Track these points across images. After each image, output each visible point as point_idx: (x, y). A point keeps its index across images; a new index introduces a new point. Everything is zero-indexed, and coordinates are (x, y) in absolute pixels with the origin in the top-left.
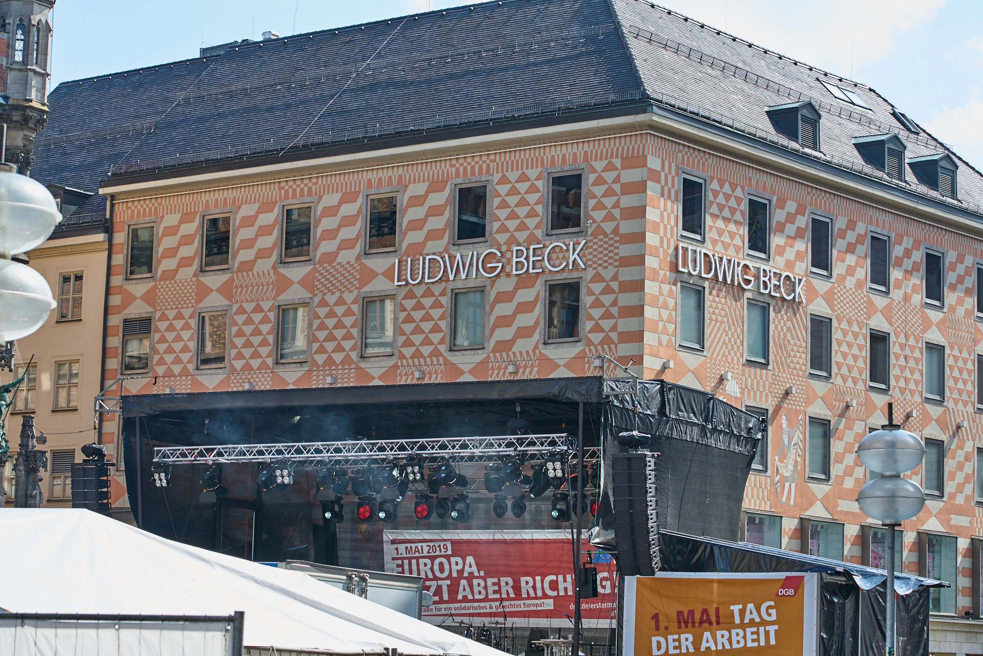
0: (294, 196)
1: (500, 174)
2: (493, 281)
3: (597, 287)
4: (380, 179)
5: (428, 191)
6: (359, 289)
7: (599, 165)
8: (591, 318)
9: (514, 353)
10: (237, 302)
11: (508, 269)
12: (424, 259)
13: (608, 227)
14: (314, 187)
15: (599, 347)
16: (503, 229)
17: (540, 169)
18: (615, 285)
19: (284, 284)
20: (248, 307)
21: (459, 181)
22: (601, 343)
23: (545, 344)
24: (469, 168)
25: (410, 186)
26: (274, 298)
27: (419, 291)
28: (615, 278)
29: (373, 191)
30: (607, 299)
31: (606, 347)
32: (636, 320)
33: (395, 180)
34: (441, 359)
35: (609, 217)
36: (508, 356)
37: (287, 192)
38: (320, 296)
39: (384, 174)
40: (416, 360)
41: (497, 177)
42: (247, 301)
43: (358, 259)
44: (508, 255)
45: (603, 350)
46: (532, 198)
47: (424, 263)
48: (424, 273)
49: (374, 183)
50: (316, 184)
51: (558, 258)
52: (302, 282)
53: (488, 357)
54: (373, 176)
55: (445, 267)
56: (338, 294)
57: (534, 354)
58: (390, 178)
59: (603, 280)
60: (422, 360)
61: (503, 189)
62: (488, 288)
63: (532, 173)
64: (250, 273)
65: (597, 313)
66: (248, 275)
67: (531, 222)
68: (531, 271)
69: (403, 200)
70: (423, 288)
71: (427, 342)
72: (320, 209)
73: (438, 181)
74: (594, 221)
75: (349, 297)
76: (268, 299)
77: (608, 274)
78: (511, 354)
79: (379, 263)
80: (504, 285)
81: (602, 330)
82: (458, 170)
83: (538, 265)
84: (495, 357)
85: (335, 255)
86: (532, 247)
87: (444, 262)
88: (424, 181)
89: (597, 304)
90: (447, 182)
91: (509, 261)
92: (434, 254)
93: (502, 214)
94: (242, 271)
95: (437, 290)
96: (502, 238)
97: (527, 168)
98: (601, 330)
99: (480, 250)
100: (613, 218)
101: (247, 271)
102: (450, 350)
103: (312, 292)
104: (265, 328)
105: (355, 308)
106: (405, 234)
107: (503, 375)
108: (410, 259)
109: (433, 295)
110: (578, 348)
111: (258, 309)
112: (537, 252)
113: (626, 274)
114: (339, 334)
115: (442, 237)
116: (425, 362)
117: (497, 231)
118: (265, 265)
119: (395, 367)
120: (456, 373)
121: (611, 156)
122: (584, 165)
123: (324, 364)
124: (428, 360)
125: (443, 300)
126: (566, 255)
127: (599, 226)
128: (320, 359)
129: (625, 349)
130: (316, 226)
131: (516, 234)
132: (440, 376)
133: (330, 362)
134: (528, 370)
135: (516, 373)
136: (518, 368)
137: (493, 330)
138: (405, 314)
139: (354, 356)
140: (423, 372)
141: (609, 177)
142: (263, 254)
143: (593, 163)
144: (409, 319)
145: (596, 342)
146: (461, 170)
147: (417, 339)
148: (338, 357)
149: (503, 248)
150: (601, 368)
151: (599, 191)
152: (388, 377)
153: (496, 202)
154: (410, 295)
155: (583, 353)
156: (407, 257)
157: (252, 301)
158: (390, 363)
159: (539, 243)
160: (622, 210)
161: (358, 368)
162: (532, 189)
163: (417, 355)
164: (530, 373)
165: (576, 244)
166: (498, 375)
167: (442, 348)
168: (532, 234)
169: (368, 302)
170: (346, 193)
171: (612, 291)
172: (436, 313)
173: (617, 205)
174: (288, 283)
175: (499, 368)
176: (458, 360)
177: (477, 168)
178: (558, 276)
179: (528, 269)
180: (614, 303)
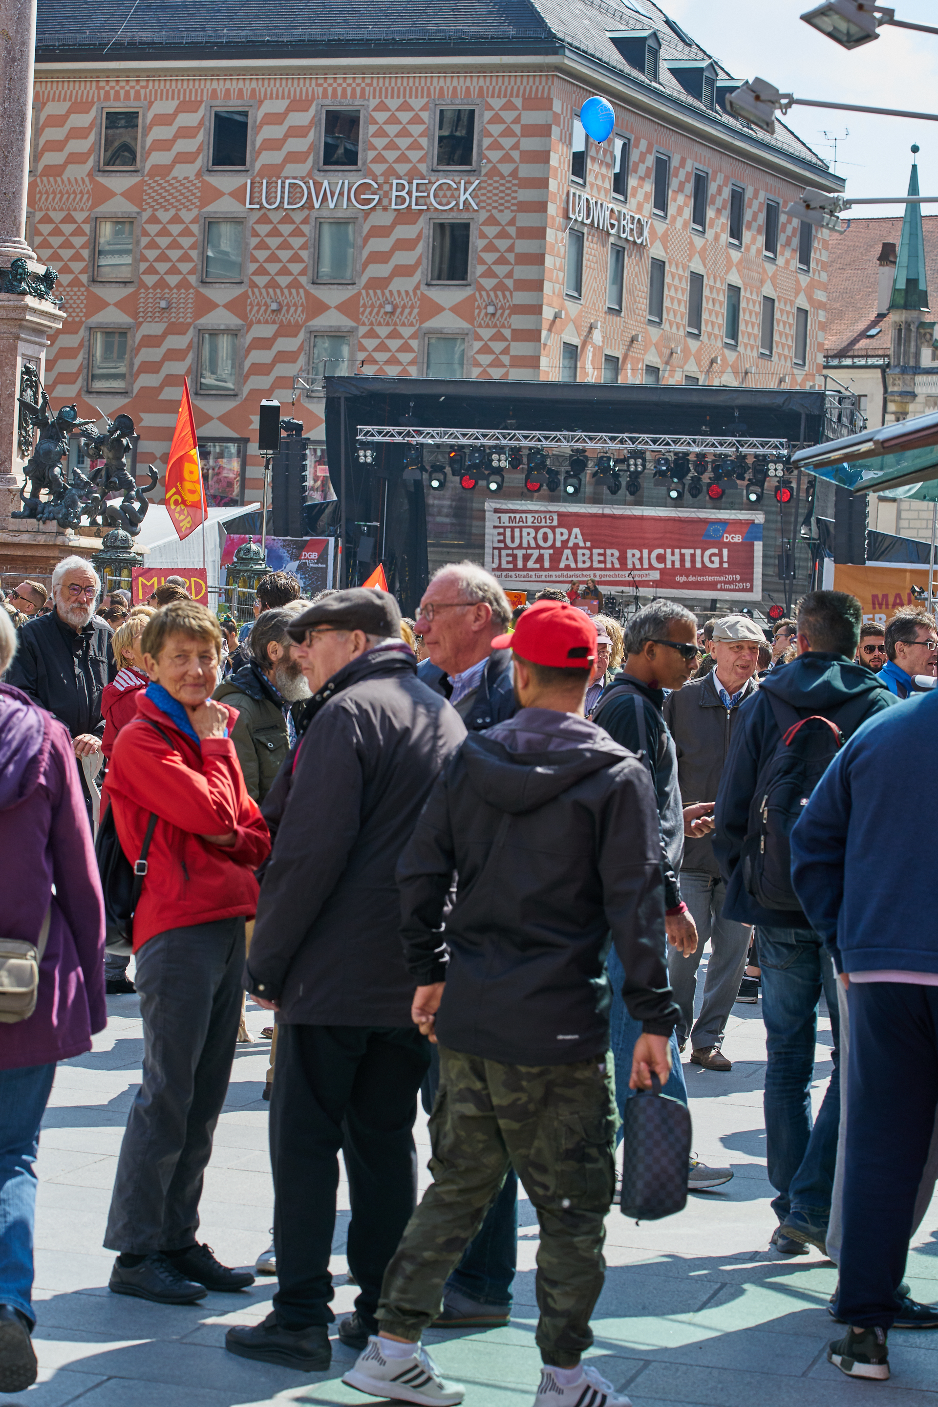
0: (117, 97)
1: (377, 101)
2: (367, 214)
3: (491, 231)
4: (228, 90)
5: (288, 110)
6: (201, 207)
7: (496, 103)
8: (482, 262)
9: (391, 292)
10: (41, 210)
11: (385, 202)
12: (283, 183)
13: (506, 169)
14: (142, 92)
15: (492, 294)
16: (380, 159)
17: (425, 100)
18: (512, 231)
19: (104, 195)
20: (57, 216)
21: (328, 102)
22: (495, 289)
23: (428, 285)
24: (339, 90)
25: (266, 102)
26: (90, 209)
27: (276, 217)
28: (512, 222)
29: (219, 103)
30: (502, 244)
32: (535, 268)
33: (247, 94)
34: (301, 291)
35: (507, 158)
36: (383, 294)
37: (107, 93)
38: (149, 212)
39: (233, 86)
40: (271, 291)
41: (373, 103)
42: (55, 209)
43: (199, 175)
44: (386, 187)
45: (496, 296)
46: (416, 130)
47: (283, 187)
48: (282, 198)
49: (221, 94)
50: (146, 87)
51: (445, 196)
52: (128, 195)
53: (359, 294)
54: (220, 86)
55: (309, 193)
56: (172, 212)
57: (415, 294)
58: (241, 90)
59: (498, 224)
60: (278, 291)
61: (381, 117)
62: (361, 220)
63: (417, 103)
64: (59, 179)
65: (489, 257)
66: (56, 181)
67: (415, 156)
68: (414, 207)
69: (257, 116)
70: (281, 214)
71: (284, 271)
72: (150, 116)
73: (300, 100)
74: (489, 161)
75: (187, 216)
76: (82, 210)
77: (504, 217)
78: (387, 292)
79: (226, 181)
80: (383, 219)
81: (495, 276)
82: (325, 90)
83: (421, 201)
84: (368, 294)
85: (169, 169)
86: (415, 182)
87: (309, 188)
88: (283, 98)
89: (490, 248)
90: (312, 101)
91: (387, 194)
92: (295, 178)
94: (48, 176)
95: (298, 217)
96: (379, 169)
97: (410, 97)
99: (352, 180)
100: (512, 161)
101: (55, 176)
102: (313, 283)
103: (140, 206)
104: (78, 241)
105: (195, 228)
106: (259, 153)
107: (378, 313)
108: (265, 182)
109: (293, 222)
110: (467, 292)
111: (69, 219)
112: (422, 188)
113: (526, 220)
114: (174, 254)
115: (304, 161)
116: (282, 293)
117: (372, 161)
118: (78, 172)
119: (245, 295)
120: (320, 307)
121: (511, 95)
122: (478, 101)
123: (155, 287)
124: (286, 291)
125: (306, 229)
126: (456, 193)
127: (494, 167)
128: (150, 280)
129: (521, 298)
130: (145, 134)
131: (395, 166)
132: (300, 309)
133: (162, 284)
134: (407, 311)
135: (392, 313)
136: (395, 308)
137: (365, 266)
138: (258, 240)
139: (193, 279)
140: (280, 304)
141: (508, 116)
142: (76, 158)
143: (489, 100)
144: (262, 246)
145: (488, 288)
146: (330, 90)
147: (273, 268)
148: (173, 280)
149: (381, 180)
150: (493, 315)
151: (496, 129)
152: (236, 306)
153: (372, 129)
154: (264, 219)
155: (472, 298)
156: (262, 179)
157: (62, 210)
158: (237, 291)
159: (424, 179)
160: (522, 153)
161: (198, 293)
162: (416, 120)
163: (272, 284)
164: (410, 314)
165: (468, 183)
166: (370, 313)
167: (303, 280)
168: (415, 168)
169: (210, 224)
170: (184, 101)
171: (508, 236)
172: (297, 242)
173: (516, 147)
174: (107, 194)
175: (373, 306)
176: (324, 294)
177: (349, 90)
178: (445, 215)
179: (410, 206)
180: (511, 249)
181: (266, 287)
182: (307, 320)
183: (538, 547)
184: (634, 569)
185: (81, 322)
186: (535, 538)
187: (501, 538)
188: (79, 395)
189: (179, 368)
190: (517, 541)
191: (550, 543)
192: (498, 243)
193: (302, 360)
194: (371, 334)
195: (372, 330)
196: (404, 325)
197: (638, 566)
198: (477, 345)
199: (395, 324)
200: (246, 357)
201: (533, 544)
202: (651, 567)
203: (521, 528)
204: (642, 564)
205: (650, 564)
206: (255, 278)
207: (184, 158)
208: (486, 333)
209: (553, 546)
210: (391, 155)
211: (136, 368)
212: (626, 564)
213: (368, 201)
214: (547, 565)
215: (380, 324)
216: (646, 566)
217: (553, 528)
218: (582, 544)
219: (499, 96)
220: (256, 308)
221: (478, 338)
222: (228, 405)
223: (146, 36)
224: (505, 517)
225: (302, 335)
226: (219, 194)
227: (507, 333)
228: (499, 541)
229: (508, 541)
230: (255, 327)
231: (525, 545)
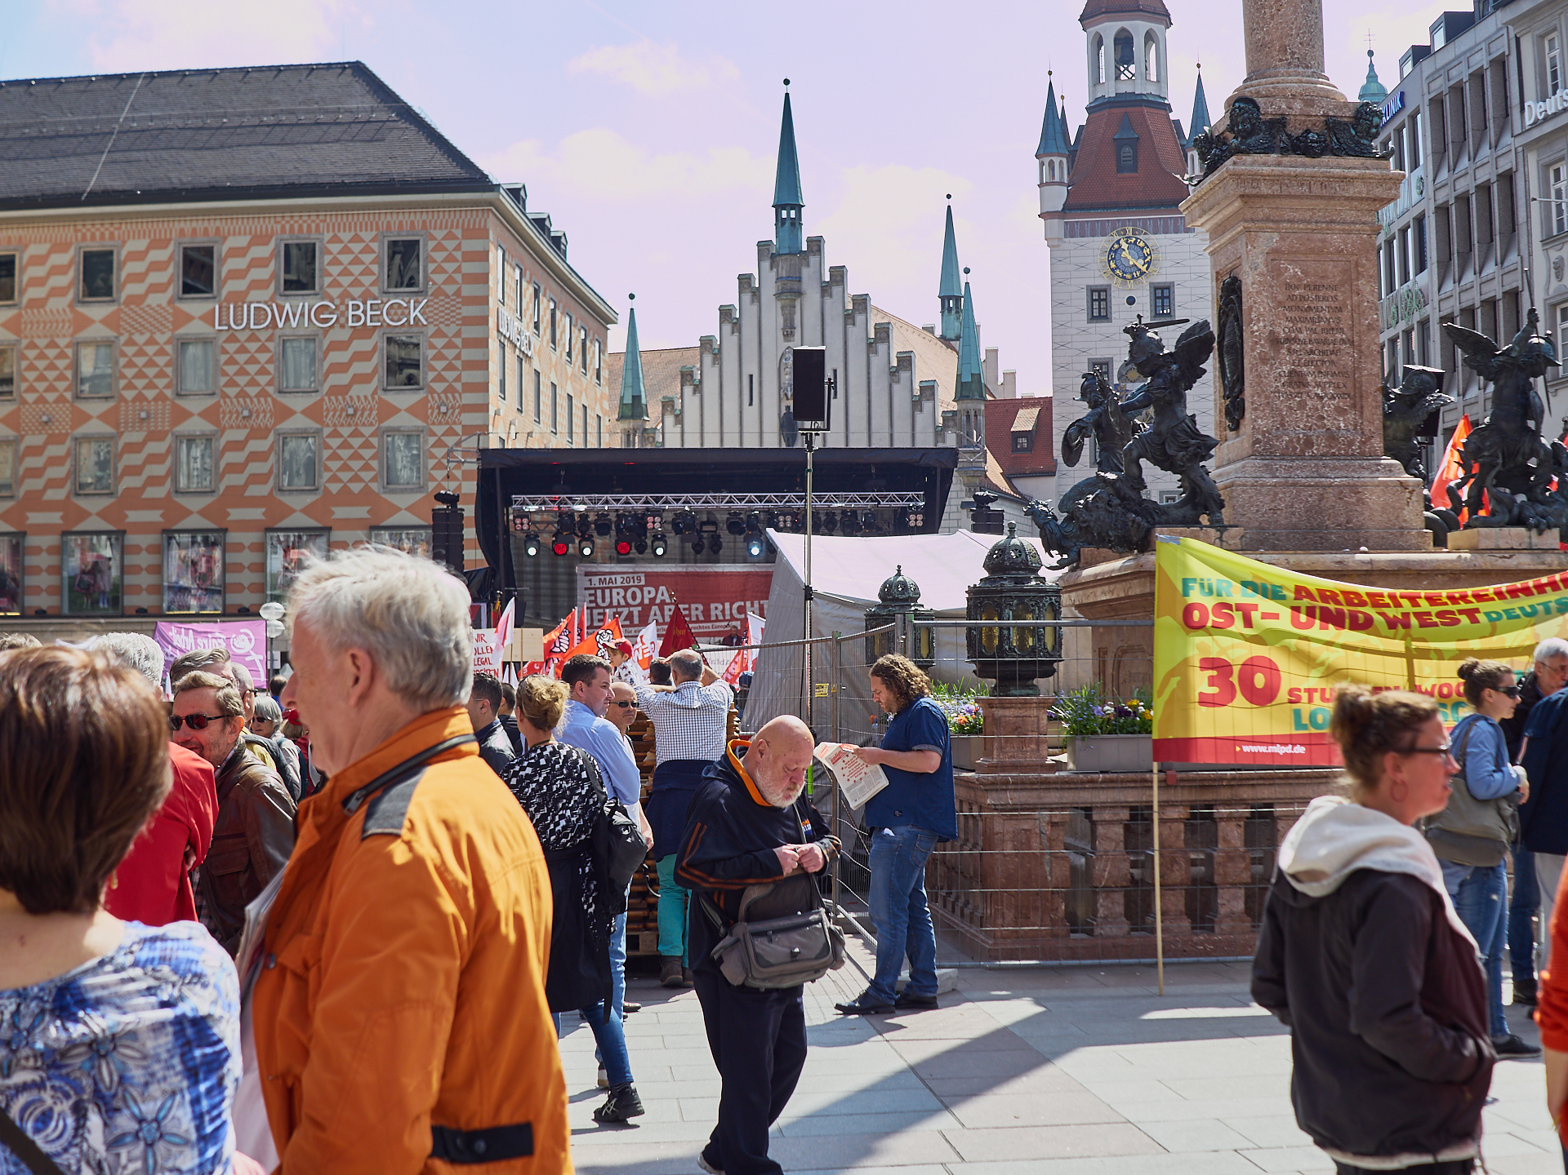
0: (93, 238)
1: (331, 234)
2: (326, 331)
3: (439, 342)
4: (194, 229)
5: (250, 244)
6: (173, 330)
7: (439, 234)
8: (432, 369)
9: (351, 397)
10: (26, 337)
11: (342, 320)
12: (249, 307)
13: (450, 289)
14: (116, 233)
15: (443, 396)
16: (335, 284)
17: (374, 233)
18: (458, 341)
19: (84, 322)
20: (41, 342)
21: (286, 236)
22: (445, 391)
23: (385, 390)
24: (296, 226)
25: (230, 238)
26: (72, 335)
27: (243, 337)
28: (458, 334)
29: (187, 239)
30: (450, 353)
31: (450, 395)
32: (480, 373)
33: (212, 232)
34: (269, 400)
35: (450, 280)
36: (344, 399)
37: (84, 236)
38: (126, 336)
39: (200, 225)
40: (241, 400)
41: (327, 236)
42: (39, 337)
43: (170, 302)
44: (342, 308)
45: (447, 398)
46: (367, 258)
47: (249, 311)
48: (249, 319)
49: (188, 232)
50: (119, 229)
51: (396, 314)
52: (105, 322)
53: (322, 400)
54: (187, 226)
55: (273, 315)
56: (147, 335)
57: (373, 399)
58: (206, 229)
59: (445, 336)
60: (248, 400)
61: (335, 248)
62: (321, 337)
63: (367, 236)
64: (42, 311)
65: (439, 365)
66: (39, 313)
67: (367, 280)
68: (369, 324)
69: (221, 250)
70: (247, 333)
71: (253, 383)
72: (124, 253)
73: (261, 236)
74: (434, 283)
75: (161, 338)
76: (64, 336)
78: (347, 397)
79: (195, 307)
80: (342, 335)
82: (283, 227)
83: (375, 318)
85: (142, 298)
86: (369, 303)
87: (272, 311)
88: (245, 234)
89: (439, 356)
90: (271, 237)
91: (343, 314)
92: (259, 302)
93: (335, 270)
94: (32, 308)
95: (263, 336)
96: (335, 292)
97: (361, 231)
98: (444, 380)
99: (312, 302)
100: (455, 282)
101: (38, 308)
102: (280, 392)
103: (117, 330)
104: (61, 364)
105: (169, 348)
106: (225, 282)
107: (340, 416)
108: (232, 306)
109: (259, 340)
110: (421, 395)
111: (52, 345)
112: (375, 307)
113: (470, 332)
114: (151, 372)
115: (267, 287)
116: (252, 402)
117: (329, 286)
118: (59, 304)
119: (218, 405)
120: (287, 413)
121: (452, 227)
122: (423, 232)
123: (134, 400)
124: (255, 400)
125: (270, 345)
126: (406, 311)
127: (439, 288)
128: (129, 395)
129: (469, 398)
130: (120, 269)
131: (350, 289)
132: (268, 415)
133: (140, 397)
134: (366, 413)
135: (353, 415)
136: (356, 411)
137: (326, 376)
138: (227, 356)
139: (169, 393)
140: (250, 411)
141: (450, 245)
142: (57, 292)
143: (432, 231)
144: (231, 361)
145: (439, 391)
146: (287, 226)
147: (242, 380)
148: (150, 394)
149: (337, 302)
150: (445, 414)
151: (439, 256)
152: (209, 414)
153: (327, 258)
154: (232, 338)
155: (425, 400)
156: (229, 303)
157: (45, 336)
158: (211, 401)
159: (376, 299)
160: (464, 275)
161: (174, 404)
162: (367, 250)
163: (242, 394)
164: (370, 415)
165: (417, 302)
166: (333, 416)
167: (270, 390)
168: (367, 290)
169: (183, 344)
170: (155, 240)
171: (455, 346)
172: (263, 357)
173: (458, 270)
174: (87, 322)
175: (335, 410)
176: (289, 401)
177: (305, 226)
178: (397, 330)
179: (365, 323)
180: (458, 357)
181: (237, 396)
182: (275, 424)
183: (628, 605)
184: (717, 620)
185: (67, 434)
186: (625, 597)
187: (593, 598)
188: (68, 497)
189: (159, 470)
190: (608, 600)
191: (638, 601)
192: (446, 352)
193: (272, 459)
194: (335, 434)
195: (335, 430)
196: (364, 425)
197: (721, 618)
198: (432, 440)
199: (357, 425)
200: (221, 457)
201: (622, 602)
202: (733, 618)
203: (611, 589)
204: (724, 615)
205: (731, 614)
206: (226, 390)
207: (156, 288)
208: (439, 430)
209: (641, 604)
210: (345, 281)
211: (119, 471)
212: (710, 616)
213: (327, 320)
214: (636, 620)
215: (342, 425)
216: (728, 617)
217: (641, 588)
218: (668, 601)
219: (441, 228)
220: (228, 416)
221: (434, 434)
222: (208, 500)
223: (118, 185)
224: (595, 579)
225: (271, 437)
226: (189, 318)
227: (458, 429)
228: (591, 602)
229: (599, 600)
230: (228, 432)
231: (615, 603)
